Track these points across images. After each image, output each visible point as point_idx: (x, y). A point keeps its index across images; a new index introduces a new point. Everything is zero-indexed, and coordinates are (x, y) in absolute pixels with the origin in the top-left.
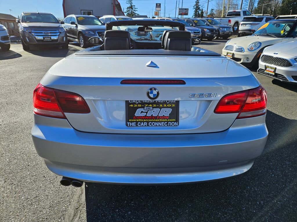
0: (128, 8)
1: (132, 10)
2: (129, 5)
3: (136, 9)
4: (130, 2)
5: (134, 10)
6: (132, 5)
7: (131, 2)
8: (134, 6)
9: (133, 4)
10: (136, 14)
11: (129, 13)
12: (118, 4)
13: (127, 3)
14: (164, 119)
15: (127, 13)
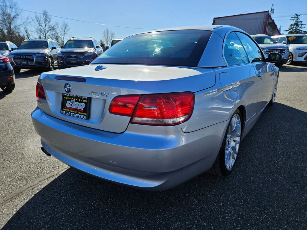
0: (292, 25)
1: (297, 27)
2: (294, 22)
3: (303, 26)
4: (295, 18)
5: (300, 27)
6: (297, 22)
7: (297, 17)
8: (301, 22)
9: (299, 21)
10: (302, 31)
11: (292, 31)
12: (271, 22)
13: (292, 20)
14: (80, 112)
15: (290, 31)
